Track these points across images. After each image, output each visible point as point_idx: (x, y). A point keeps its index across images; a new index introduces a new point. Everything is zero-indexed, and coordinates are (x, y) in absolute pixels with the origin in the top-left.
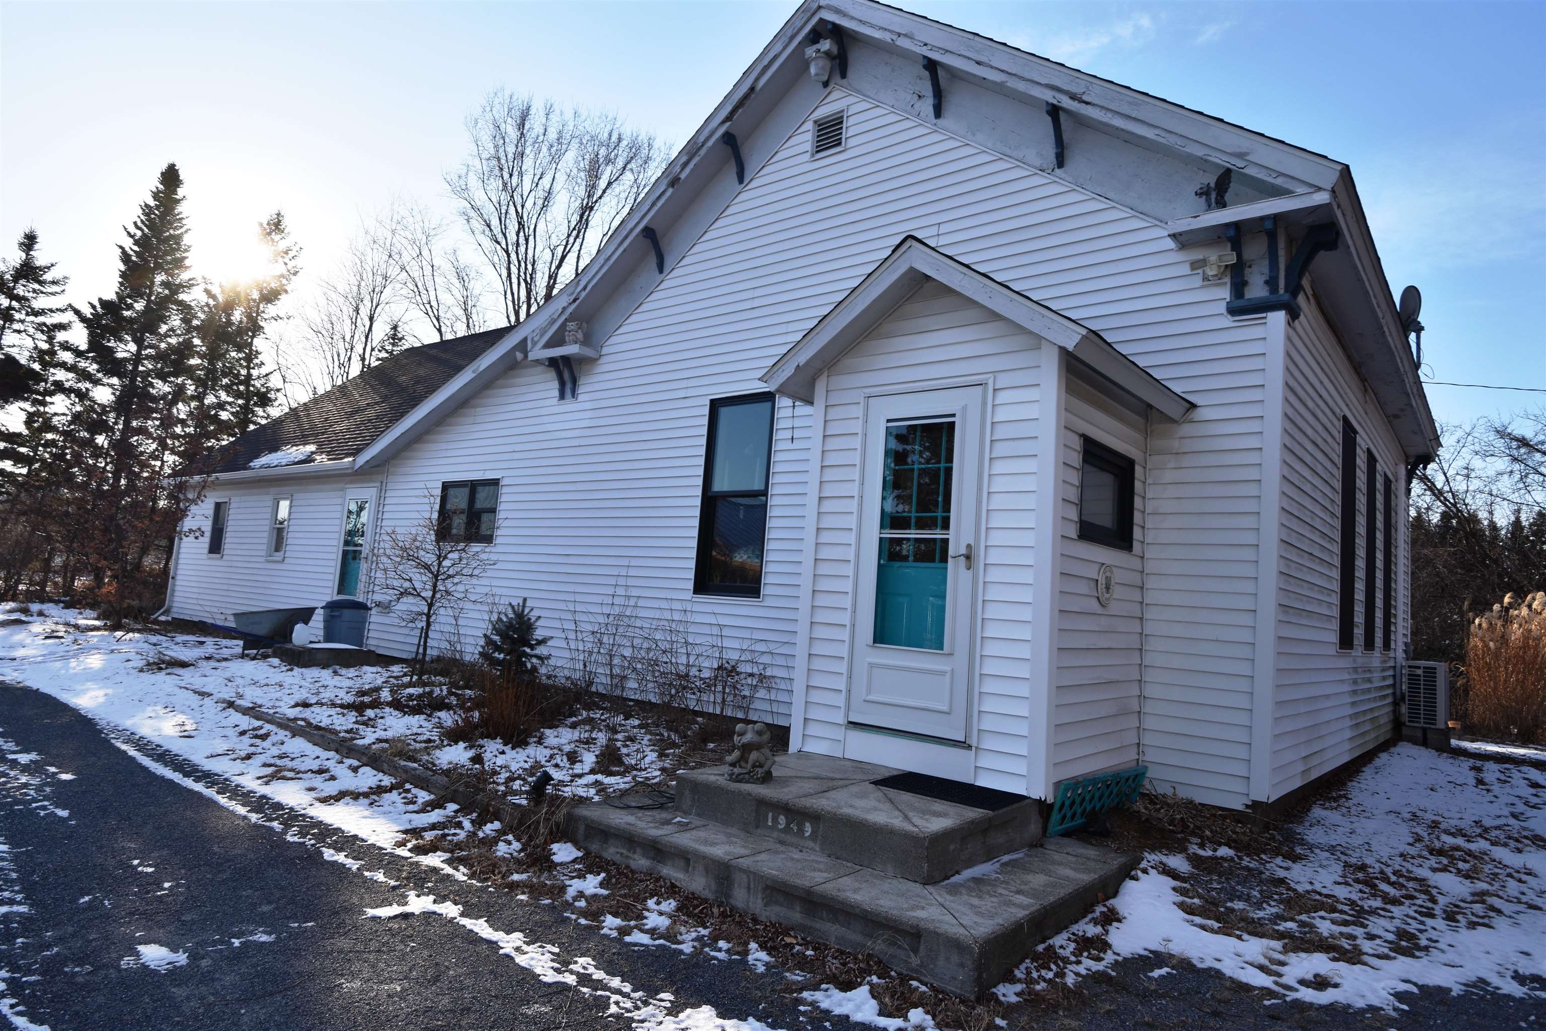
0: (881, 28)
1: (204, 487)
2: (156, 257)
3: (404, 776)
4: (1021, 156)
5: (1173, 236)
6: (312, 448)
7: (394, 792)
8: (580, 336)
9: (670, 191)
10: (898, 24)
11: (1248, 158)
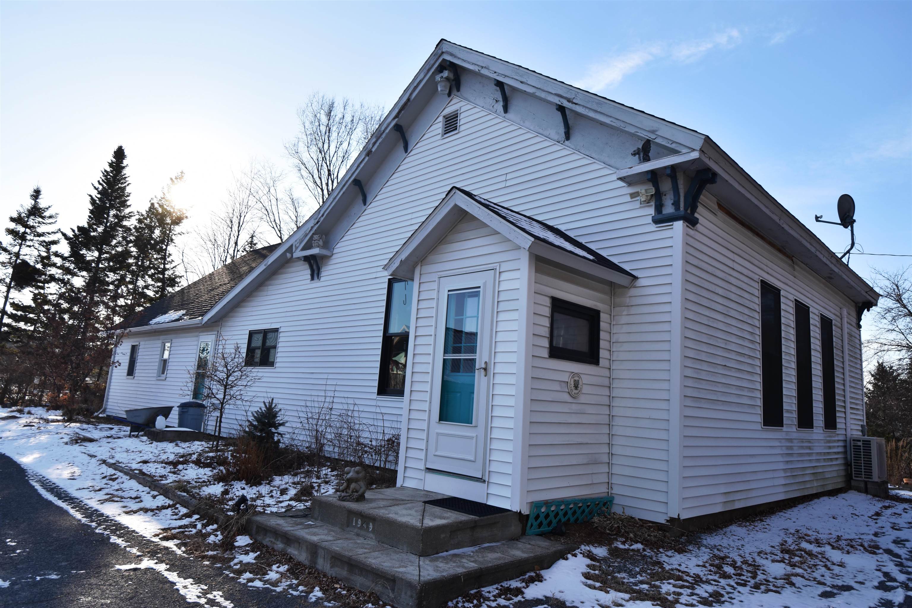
0: (473, 64)
1: (122, 337)
2: (110, 201)
3: (178, 500)
4: (548, 134)
5: (620, 179)
6: (183, 312)
7: (170, 509)
8: (321, 243)
9: (367, 158)
10: (481, 61)
11: (657, 133)
